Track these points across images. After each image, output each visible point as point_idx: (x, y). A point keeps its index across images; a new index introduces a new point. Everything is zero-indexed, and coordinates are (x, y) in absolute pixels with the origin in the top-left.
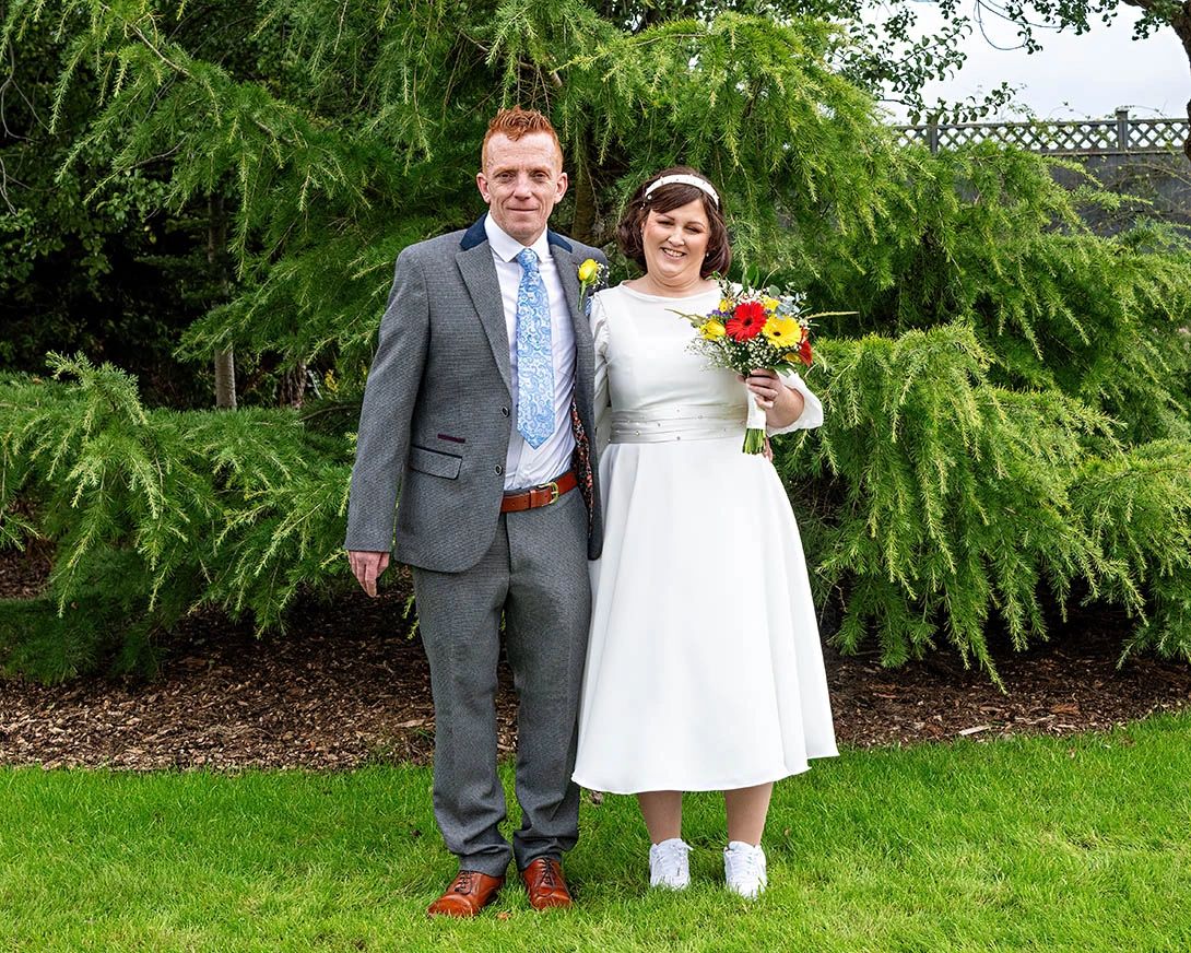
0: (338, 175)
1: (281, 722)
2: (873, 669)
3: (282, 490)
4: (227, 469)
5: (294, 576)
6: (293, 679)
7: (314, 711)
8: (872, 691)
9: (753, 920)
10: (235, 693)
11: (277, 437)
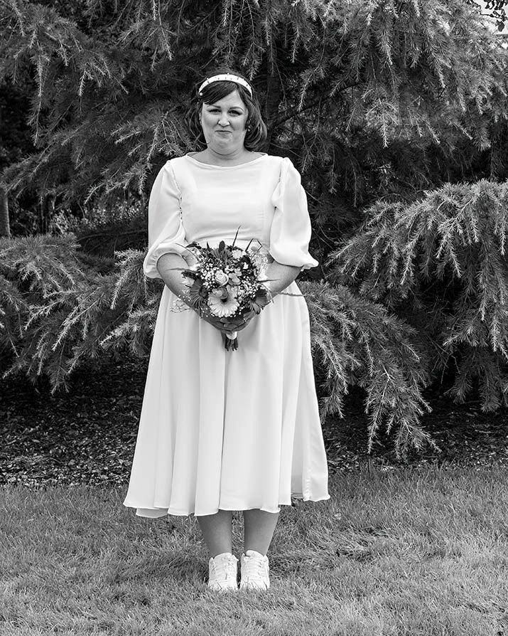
0: (106, 70)
1: (64, 453)
2: (473, 414)
3: (69, 292)
4: (32, 277)
5: (77, 351)
6: (69, 424)
7: (86, 446)
8: (474, 429)
9: (413, 582)
10: (29, 434)
11: (62, 255)
